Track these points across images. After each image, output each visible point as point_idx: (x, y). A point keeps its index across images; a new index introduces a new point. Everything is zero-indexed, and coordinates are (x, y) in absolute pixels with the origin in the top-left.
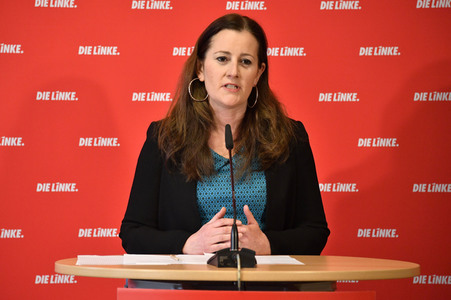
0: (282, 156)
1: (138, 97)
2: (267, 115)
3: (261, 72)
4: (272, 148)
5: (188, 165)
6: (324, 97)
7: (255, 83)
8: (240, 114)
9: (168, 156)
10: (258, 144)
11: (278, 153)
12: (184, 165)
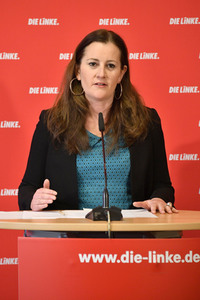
0: (141, 136)
1: (33, 91)
2: (129, 106)
3: (124, 72)
4: (134, 131)
5: (70, 142)
6: (173, 90)
7: (120, 80)
8: (108, 104)
9: (55, 136)
10: (123, 127)
11: (138, 134)
12: (66, 142)
